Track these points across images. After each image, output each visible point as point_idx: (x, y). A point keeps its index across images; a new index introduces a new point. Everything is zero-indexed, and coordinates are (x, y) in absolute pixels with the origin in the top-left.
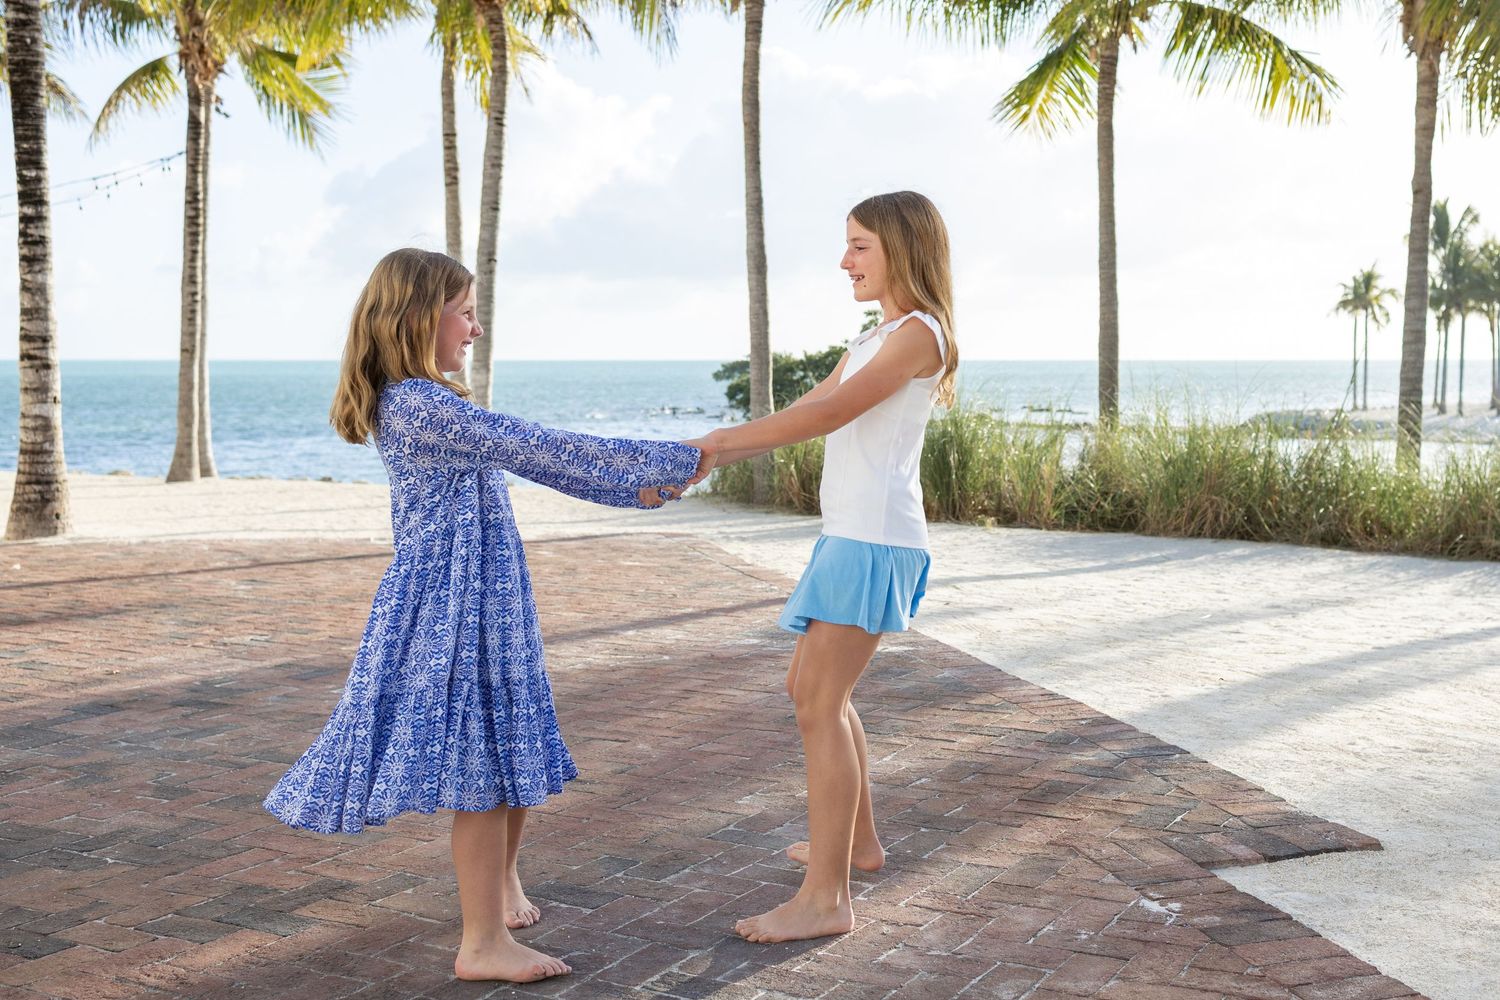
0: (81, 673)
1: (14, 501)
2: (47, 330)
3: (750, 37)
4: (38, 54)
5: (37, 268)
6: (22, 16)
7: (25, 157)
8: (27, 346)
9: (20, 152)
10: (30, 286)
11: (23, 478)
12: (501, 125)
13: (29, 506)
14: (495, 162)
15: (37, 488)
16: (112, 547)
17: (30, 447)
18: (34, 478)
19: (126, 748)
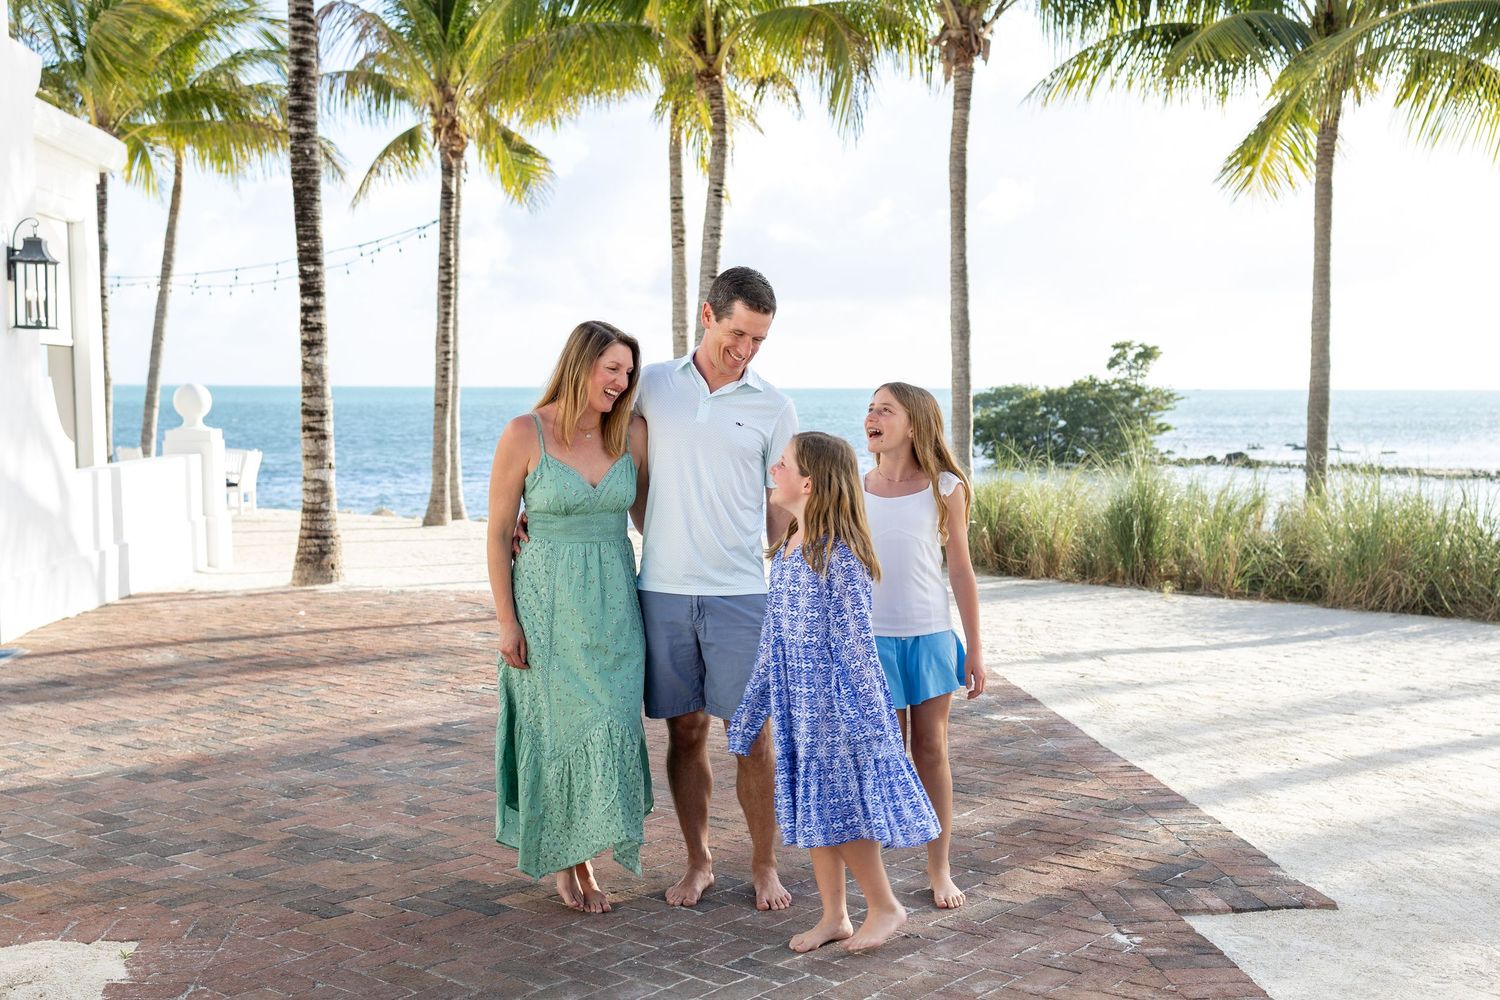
0: (354, 711)
1: (299, 553)
2: (324, 406)
3: (959, 105)
4: (315, 163)
5: (315, 351)
6: (302, 130)
7: (305, 254)
8: (308, 419)
9: (301, 250)
10: (310, 367)
11: (305, 533)
12: (720, 196)
13: (310, 557)
14: (714, 232)
15: (317, 542)
16: (377, 595)
17: (310, 507)
18: (313, 533)
19: (386, 775)
